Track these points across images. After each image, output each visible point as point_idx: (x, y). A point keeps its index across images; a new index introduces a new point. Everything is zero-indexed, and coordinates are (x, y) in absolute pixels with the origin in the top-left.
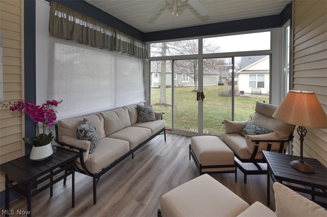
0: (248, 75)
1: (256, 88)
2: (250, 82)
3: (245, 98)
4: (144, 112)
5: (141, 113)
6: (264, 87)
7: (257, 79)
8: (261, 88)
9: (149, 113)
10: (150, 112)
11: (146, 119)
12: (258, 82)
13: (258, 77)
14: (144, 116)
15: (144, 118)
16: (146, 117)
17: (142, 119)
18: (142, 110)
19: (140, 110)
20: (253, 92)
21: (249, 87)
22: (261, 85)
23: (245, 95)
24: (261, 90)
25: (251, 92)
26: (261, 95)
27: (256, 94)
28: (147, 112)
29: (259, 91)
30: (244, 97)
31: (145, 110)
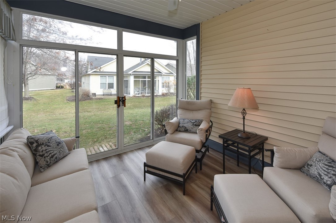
0: (99, 77)
1: (107, 89)
2: (101, 83)
3: (100, 100)
4: (48, 146)
5: (42, 151)
6: (113, 88)
7: (108, 80)
8: (111, 89)
9: (58, 145)
10: (60, 143)
11: (56, 158)
12: (108, 83)
13: (108, 78)
14: (50, 154)
15: (52, 157)
16: (54, 155)
17: (47, 162)
18: (43, 144)
19: (37, 146)
20: (104, 94)
21: (101, 88)
22: (111, 86)
23: (97, 97)
24: (111, 91)
25: (102, 94)
26: (112, 95)
27: (107, 95)
28: (53, 144)
29: (110, 92)
30: (96, 99)
31: (49, 143)
